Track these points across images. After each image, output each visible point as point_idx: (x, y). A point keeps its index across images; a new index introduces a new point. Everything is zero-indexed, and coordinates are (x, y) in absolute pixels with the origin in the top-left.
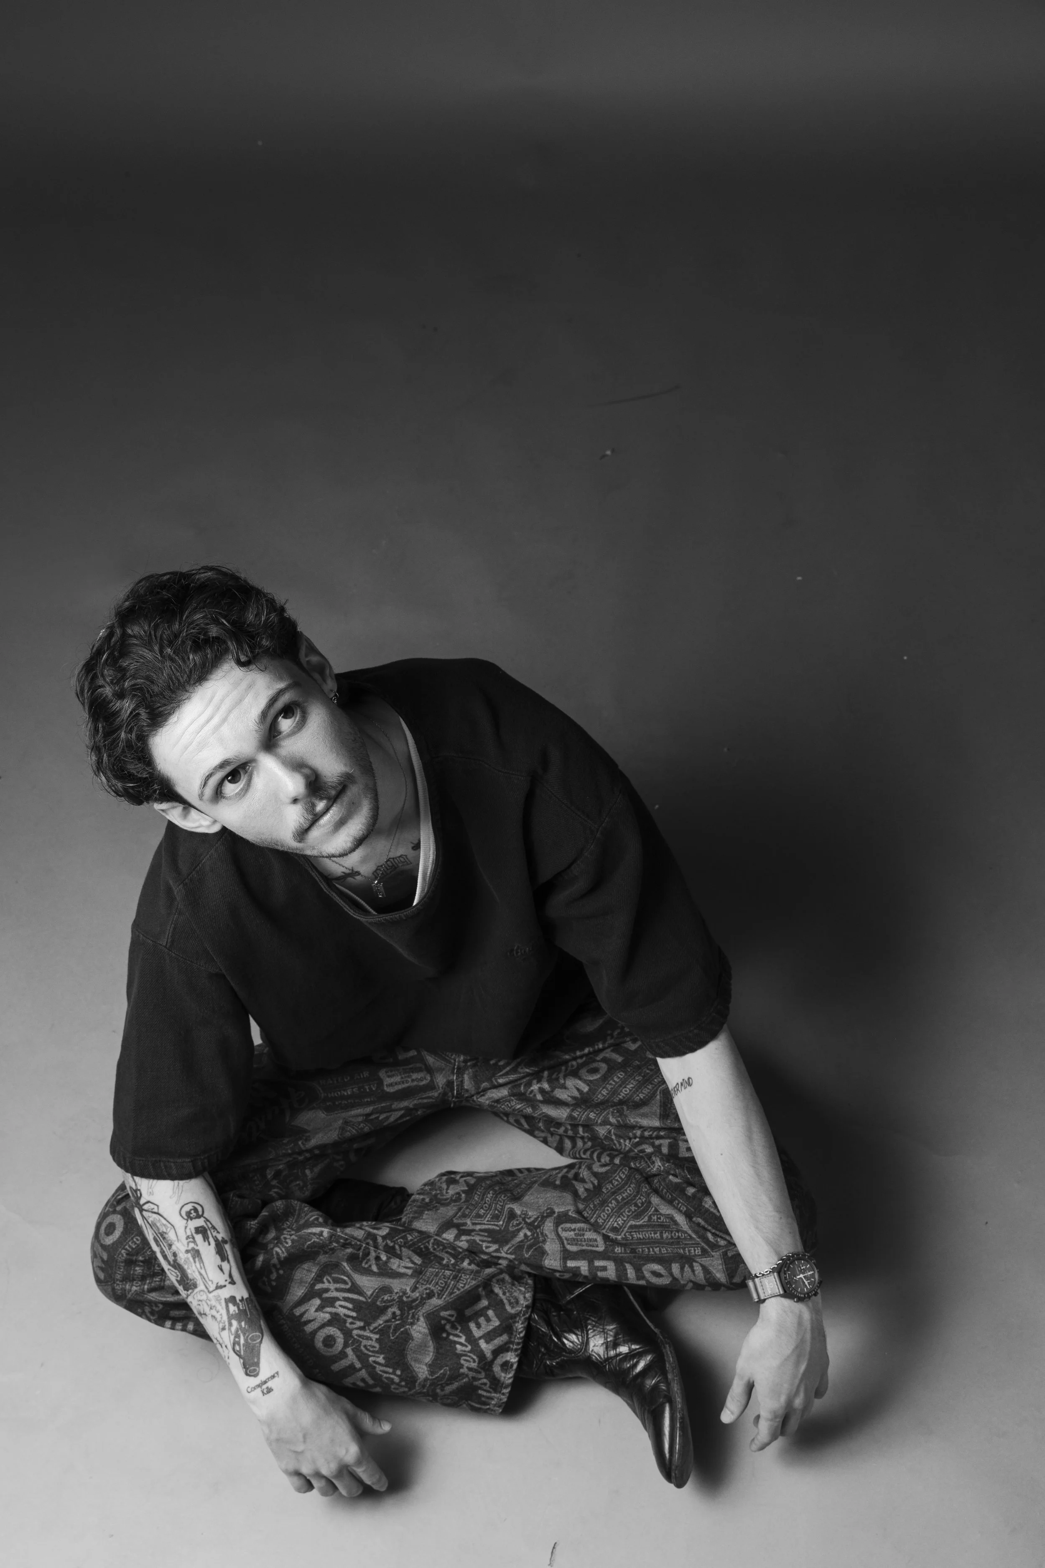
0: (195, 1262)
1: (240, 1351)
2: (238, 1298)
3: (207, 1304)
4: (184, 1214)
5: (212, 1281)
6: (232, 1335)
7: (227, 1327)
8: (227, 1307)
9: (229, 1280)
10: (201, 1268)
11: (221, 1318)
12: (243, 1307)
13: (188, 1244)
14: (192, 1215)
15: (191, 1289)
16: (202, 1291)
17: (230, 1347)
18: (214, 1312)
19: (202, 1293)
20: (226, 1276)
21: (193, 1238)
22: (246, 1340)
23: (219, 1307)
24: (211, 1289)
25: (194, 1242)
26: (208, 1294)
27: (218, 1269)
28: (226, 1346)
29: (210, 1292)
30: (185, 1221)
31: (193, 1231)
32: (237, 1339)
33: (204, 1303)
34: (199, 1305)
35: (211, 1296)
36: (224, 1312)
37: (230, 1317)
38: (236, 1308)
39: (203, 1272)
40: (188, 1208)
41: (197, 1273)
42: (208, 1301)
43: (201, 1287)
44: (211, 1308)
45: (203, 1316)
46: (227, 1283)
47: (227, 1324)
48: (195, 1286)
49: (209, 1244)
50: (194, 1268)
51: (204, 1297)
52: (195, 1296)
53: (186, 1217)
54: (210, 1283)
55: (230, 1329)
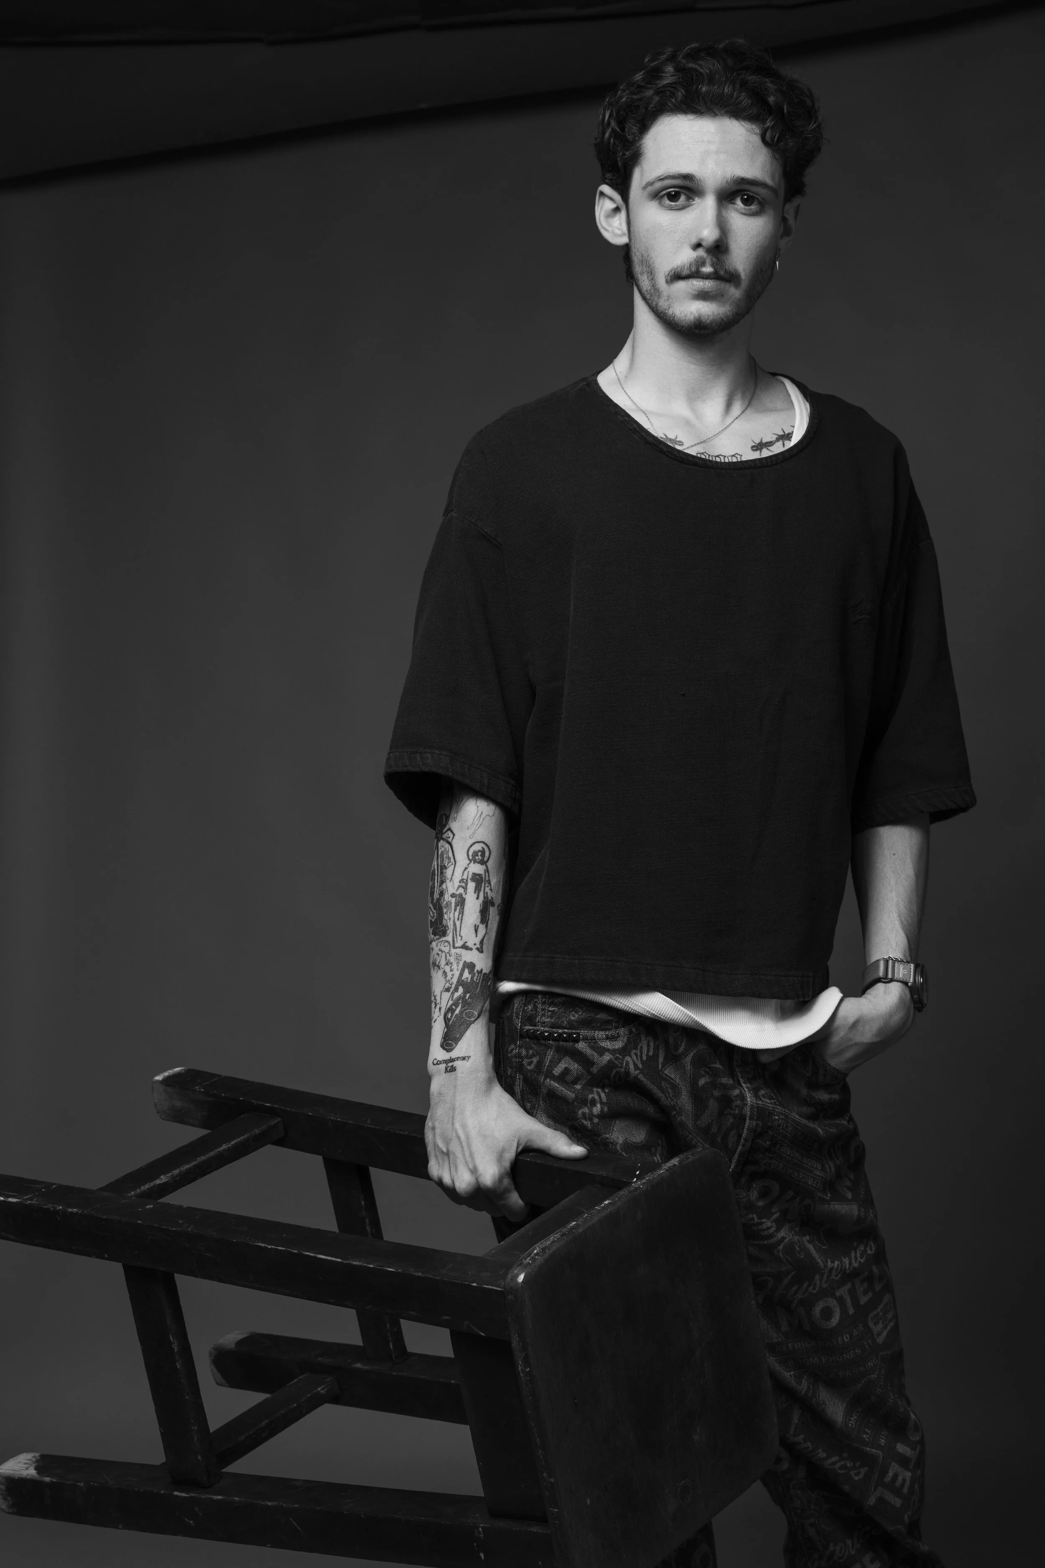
0: (455, 910)
1: (449, 1020)
2: (478, 968)
3: (446, 957)
4: (471, 853)
5: (461, 937)
6: (452, 1000)
7: (452, 990)
8: (463, 971)
9: (478, 946)
10: (458, 919)
11: (452, 978)
12: (477, 980)
13: (458, 888)
14: (477, 858)
15: (439, 935)
16: (447, 941)
17: (443, 1011)
18: (447, 969)
19: (446, 944)
20: (477, 940)
21: (466, 884)
22: (461, 1012)
23: (455, 966)
24: (457, 945)
25: (465, 888)
26: (452, 948)
27: (474, 928)
28: (440, 1009)
29: (454, 947)
30: (468, 862)
31: (470, 876)
32: (454, 1007)
33: (443, 955)
34: (439, 955)
35: (453, 951)
36: (457, 974)
37: (460, 982)
38: (469, 977)
39: (458, 923)
40: (478, 847)
41: (452, 922)
42: (448, 955)
43: (449, 938)
44: (447, 964)
45: (436, 967)
46: (474, 947)
47: (453, 986)
48: (444, 934)
49: (478, 898)
50: (451, 915)
51: (446, 949)
52: (439, 944)
53: (471, 858)
54: (459, 938)
55: (453, 994)
